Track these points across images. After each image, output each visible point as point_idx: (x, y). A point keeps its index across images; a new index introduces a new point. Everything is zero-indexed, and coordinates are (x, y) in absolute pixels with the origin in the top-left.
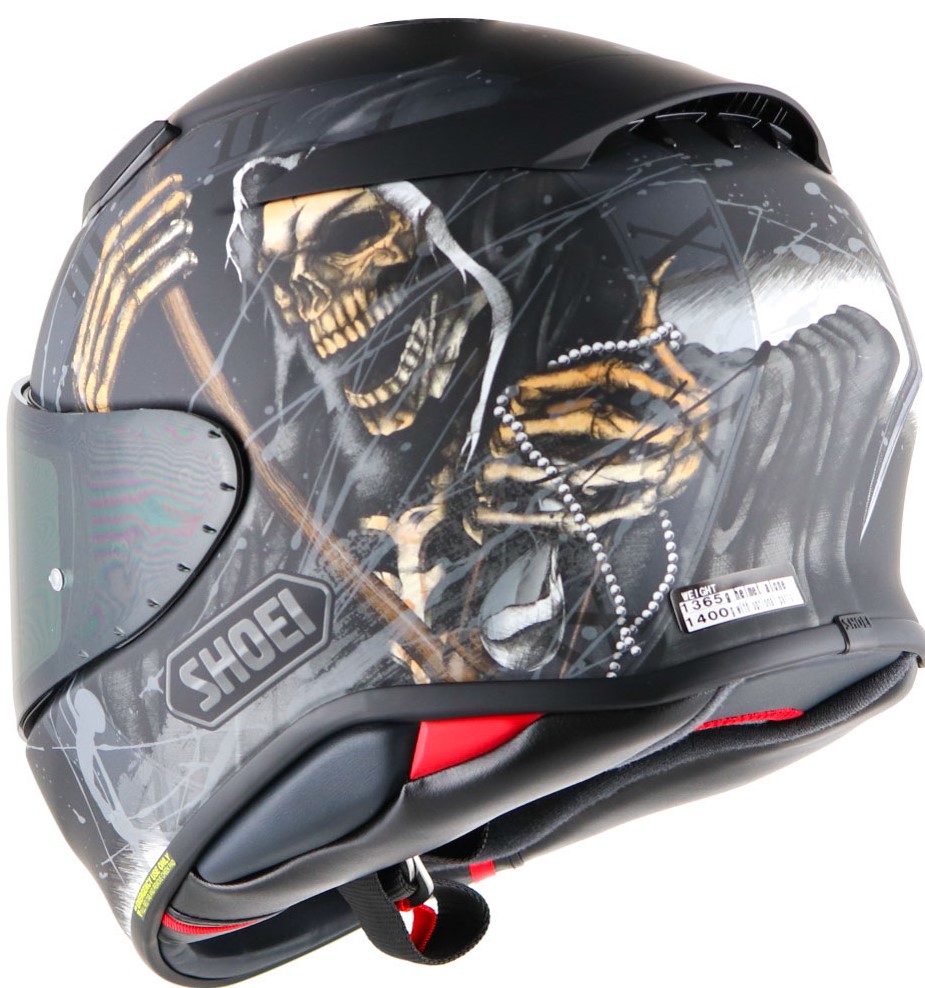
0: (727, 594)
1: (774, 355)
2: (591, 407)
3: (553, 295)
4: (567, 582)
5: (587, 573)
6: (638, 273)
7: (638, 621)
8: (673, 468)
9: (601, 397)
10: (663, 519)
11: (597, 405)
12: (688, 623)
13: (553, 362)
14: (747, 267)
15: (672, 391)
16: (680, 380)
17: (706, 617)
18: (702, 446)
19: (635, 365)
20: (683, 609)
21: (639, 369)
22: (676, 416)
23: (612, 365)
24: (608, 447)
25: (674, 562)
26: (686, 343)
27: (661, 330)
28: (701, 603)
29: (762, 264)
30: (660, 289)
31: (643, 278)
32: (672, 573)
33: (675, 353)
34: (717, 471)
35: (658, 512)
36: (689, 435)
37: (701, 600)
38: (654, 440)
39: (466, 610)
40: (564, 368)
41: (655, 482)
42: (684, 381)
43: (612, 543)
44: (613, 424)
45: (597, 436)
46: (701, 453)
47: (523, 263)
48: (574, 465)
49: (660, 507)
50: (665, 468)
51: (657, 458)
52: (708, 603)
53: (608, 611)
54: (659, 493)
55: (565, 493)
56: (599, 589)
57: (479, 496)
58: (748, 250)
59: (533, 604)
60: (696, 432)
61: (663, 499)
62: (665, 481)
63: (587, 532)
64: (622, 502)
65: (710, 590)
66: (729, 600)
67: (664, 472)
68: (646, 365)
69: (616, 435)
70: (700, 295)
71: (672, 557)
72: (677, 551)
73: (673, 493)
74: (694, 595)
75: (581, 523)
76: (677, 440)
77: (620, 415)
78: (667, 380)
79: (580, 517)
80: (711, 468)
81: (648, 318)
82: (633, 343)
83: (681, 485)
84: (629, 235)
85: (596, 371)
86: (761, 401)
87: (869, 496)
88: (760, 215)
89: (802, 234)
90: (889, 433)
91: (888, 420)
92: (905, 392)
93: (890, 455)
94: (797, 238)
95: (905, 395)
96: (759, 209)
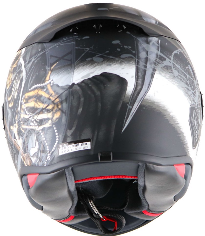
0: (70, 146)
1: (75, 86)
2: (34, 100)
3: (32, 73)
4: (39, 142)
5: (41, 140)
6: (48, 67)
7: (51, 152)
8: (54, 115)
9: (36, 98)
10: (54, 127)
11: (36, 100)
12: (59, 153)
13: (30, 90)
14: (76, 64)
15: (49, 96)
16: (51, 93)
17: (64, 152)
18: (60, 109)
19: (43, 90)
20: (59, 149)
21: (44, 91)
22: (51, 102)
23: (39, 90)
24: (38, 110)
25: (58, 138)
26: (54, 84)
27: (50, 81)
28: (64, 148)
29: (80, 63)
30: (52, 71)
31: (49, 68)
32: (57, 141)
33: (51, 86)
34: (65, 115)
35: (53, 125)
36: (56, 107)
37: (64, 147)
38: (48, 108)
39: (26, 148)
40: (31, 91)
41: (50, 118)
42: (52, 93)
43: (44, 133)
44: (38, 104)
45: (35, 107)
46: (60, 111)
47: (29, 66)
48: (33, 114)
49: (53, 124)
50: (52, 115)
51: (50, 112)
52: (65, 148)
53: (46, 150)
54: (52, 121)
55: (34, 121)
56: (44, 144)
57: (21, 122)
58: (78, 60)
59: (34, 147)
60: (58, 106)
61: (53, 122)
62: (53, 118)
63: (39, 130)
64: (45, 123)
65: (66, 145)
66: (70, 148)
67: (52, 116)
68: (45, 90)
69: (39, 107)
70: (60, 72)
71: (57, 137)
72: (58, 135)
73: (55, 121)
74: (62, 146)
75: (38, 128)
76: (53, 108)
77: (39, 102)
78: (48, 93)
79: (38, 127)
80: (64, 115)
81: (48, 78)
82: (44, 84)
83: (57, 119)
84: (50, 58)
85: (36, 91)
86: (74, 98)
87: (125, 121)
88: (87, 50)
89: (100, 55)
90: (131, 104)
91: (129, 101)
92: (137, 93)
93: (135, 110)
94: (97, 56)
95: (137, 94)
96: (88, 49)
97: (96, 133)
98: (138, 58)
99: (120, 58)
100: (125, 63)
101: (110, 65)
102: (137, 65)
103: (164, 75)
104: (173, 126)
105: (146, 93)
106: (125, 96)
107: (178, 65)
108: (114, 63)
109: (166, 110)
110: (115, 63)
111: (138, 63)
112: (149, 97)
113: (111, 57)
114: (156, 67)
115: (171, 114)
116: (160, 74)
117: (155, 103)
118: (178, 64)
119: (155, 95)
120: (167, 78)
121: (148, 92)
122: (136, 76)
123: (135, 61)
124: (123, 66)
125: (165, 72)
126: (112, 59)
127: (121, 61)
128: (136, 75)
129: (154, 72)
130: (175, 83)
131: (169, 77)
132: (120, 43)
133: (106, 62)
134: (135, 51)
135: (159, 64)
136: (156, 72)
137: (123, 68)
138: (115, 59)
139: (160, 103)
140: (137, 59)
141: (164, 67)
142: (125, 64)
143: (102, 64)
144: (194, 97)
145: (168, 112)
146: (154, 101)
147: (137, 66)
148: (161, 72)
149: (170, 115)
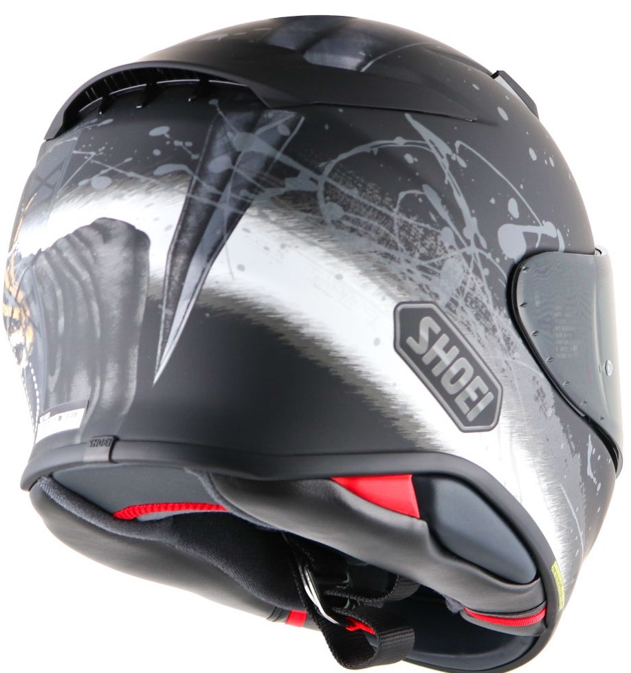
1: (41, 258)
6: (24, 207)
8: (25, 335)
10: (31, 368)
12: (37, 438)
14: (58, 197)
15: (9, 284)
18: (29, 320)
21: (7, 270)
22: (14, 300)
24: (7, 322)
25: (38, 397)
29: (66, 194)
30: (24, 216)
32: (38, 404)
34: (41, 336)
36: (23, 313)
37: (44, 422)
38: (14, 316)
41: (23, 344)
46: (31, 326)
49: (29, 360)
50: (23, 335)
54: (26, 351)
58: (65, 184)
60: (25, 311)
61: (28, 355)
67: (23, 338)
68: (9, 268)
71: (37, 394)
73: (30, 351)
74: (43, 419)
76: (21, 316)
78: (10, 278)
80: (38, 335)
83: (31, 346)
86: (43, 289)
87: (159, 352)
88: (91, 157)
89: (111, 168)
90: (170, 305)
91: (163, 297)
92: (178, 275)
93: (182, 321)
94: (103, 172)
95: (180, 277)
96: (93, 154)
97: (98, 383)
98: (200, 175)
99: (152, 175)
100: (161, 189)
101: (121, 196)
102: (193, 193)
103: (277, 220)
104: (318, 364)
105: (205, 273)
106: (149, 281)
107: (352, 188)
108: (131, 191)
109: (281, 321)
110: (133, 192)
111: (195, 189)
112: (217, 282)
113: (131, 174)
114: (252, 196)
115: (304, 331)
116: (262, 216)
117: (237, 300)
118: (351, 185)
119: (233, 278)
120: (287, 229)
121: (211, 271)
122: (180, 227)
123: (188, 183)
124: (152, 198)
125: (283, 211)
126: (131, 178)
127: (152, 184)
128: (181, 222)
129: (240, 212)
130: (320, 241)
131: (297, 225)
132: (168, 133)
133: (116, 189)
134: (200, 156)
135: (266, 187)
136: (249, 211)
137: (151, 205)
138: (137, 179)
139: (256, 300)
140: (196, 178)
141: (283, 196)
142: (157, 193)
143: (103, 195)
144: (430, 279)
145: (291, 326)
146: (236, 295)
147: (190, 195)
148: (267, 212)
149: (298, 333)
